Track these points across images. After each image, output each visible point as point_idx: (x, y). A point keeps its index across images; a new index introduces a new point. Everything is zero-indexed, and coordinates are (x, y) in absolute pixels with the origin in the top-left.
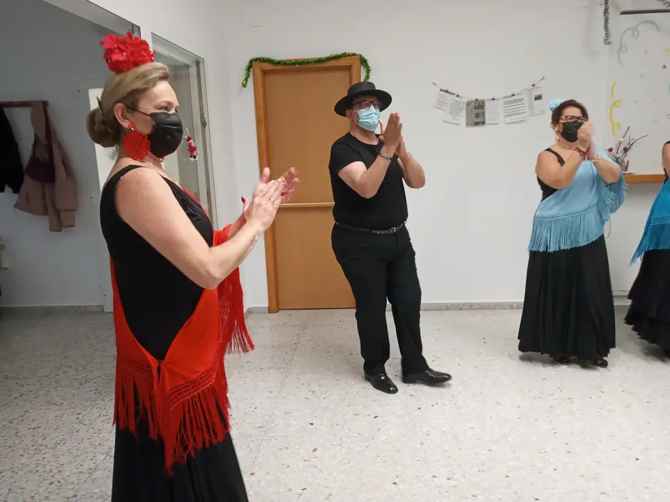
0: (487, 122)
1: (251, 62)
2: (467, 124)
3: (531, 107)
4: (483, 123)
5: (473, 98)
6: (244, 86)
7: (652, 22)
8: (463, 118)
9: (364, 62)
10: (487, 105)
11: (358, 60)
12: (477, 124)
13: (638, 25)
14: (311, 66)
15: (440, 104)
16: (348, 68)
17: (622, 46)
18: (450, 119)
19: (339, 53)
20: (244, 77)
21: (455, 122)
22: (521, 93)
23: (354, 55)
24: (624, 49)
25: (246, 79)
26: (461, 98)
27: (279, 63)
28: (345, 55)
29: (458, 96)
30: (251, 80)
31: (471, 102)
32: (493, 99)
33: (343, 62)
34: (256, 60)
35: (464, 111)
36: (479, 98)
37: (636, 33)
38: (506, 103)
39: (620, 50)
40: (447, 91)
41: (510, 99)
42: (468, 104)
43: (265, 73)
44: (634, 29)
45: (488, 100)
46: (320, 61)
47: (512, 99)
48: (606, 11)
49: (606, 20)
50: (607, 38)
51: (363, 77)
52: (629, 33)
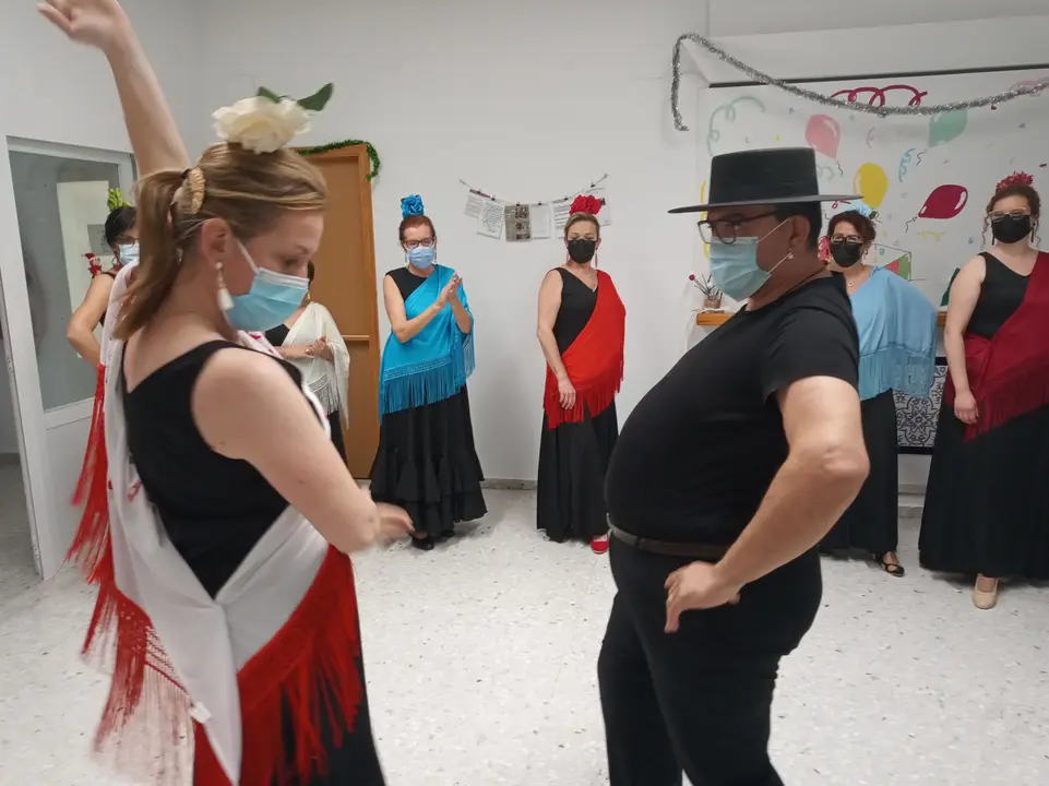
0: (533, 235)
2: (508, 238)
4: (528, 237)
5: (512, 202)
7: (751, 99)
8: (501, 229)
9: (372, 152)
10: (532, 212)
11: (365, 150)
12: (519, 237)
13: (735, 101)
15: (471, 210)
16: (354, 160)
17: (711, 132)
18: (485, 231)
19: (342, 141)
21: (490, 233)
23: (360, 142)
24: (715, 136)
26: (499, 201)
28: (348, 143)
29: (493, 199)
31: (512, 208)
32: (540, 204)
33: (347, 151)
35: (503, 219)
36: (522, 203)
37: (731, 113)
38: (557, 210)
39: (711, 135)
40: (479, 193)
41: (561, 204)
42: (507, 210)
44: (729, 108)
45: (534, 205)
46: (316, 150)
47: (565, 205)
48: (675, 85)
49: (674, 98)
50: (678, 122)
51: (372, 169)
52: (722, 113)
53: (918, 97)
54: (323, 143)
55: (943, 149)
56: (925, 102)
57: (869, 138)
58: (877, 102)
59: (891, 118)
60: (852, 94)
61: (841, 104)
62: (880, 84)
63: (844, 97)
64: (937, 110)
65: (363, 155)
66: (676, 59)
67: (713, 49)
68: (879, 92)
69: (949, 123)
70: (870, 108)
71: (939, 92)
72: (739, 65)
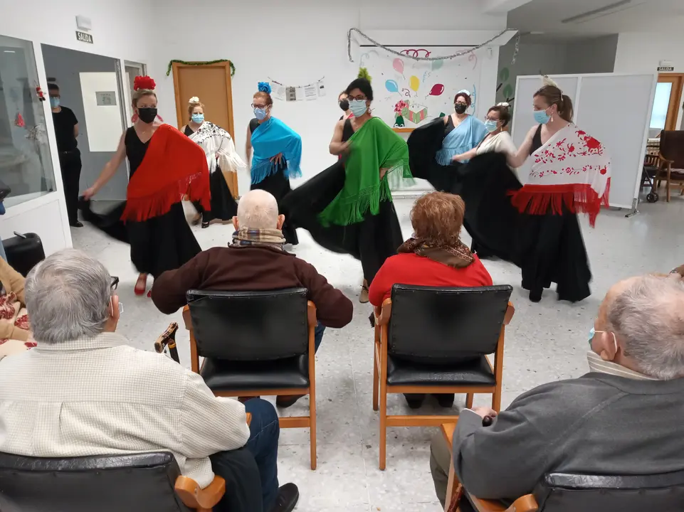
0: (297, 99)
1: (171, 62)
2: (287, 100)
3: (319, 91)
4: (295, 99)
5: (289, 86)
6: (168, 75)
7: (375, 51)
8: (284, 96)
9: (231, 65)
10: (296, 89)
11: (229, 63)
12: (291, 100)
13: (368, 51)
14: (203, 65)
16: (224, 68)
17: (361, 62)
18: (278, 97)
19: (219, 59)
20: (167, 70)
21: (280, 98)
22: (313, 85)
23: (226, 61)
24: (362, 64)
25: (169, 72)
26: (283, 85)
27: (186, 63)
28: (221, 61)
29: (281, 85)
30: (171, 72)
31: (289, 88)
32: (299, 87)
33: (221, 64)
34: (174, 61)
35: (285, 93)
36: (292, 86)
37: (368, 56)
38: (306, 89)
40: (276, 82)
41: (307, 87)
42: (287, 89)
43: (179, 68)
44: (367, 54)
45: (297, 87)
46: (208, 63)
47: (309, 87)
48: (349, 45)
49: (349, 51)
50: (351, 59)
51: (231, 73)
52: (364, 56)
53: (428, 53)
54: (212, 60)
55: (437, 72)
56: (430, 56)
57: (413, 67)
58: (415, 56)
59: (419, 61)
60: (408, 51)
61: (404, 55)
62: (416, 48)
63: (405, 53)
64: (433, 59)
65: (228, 66)
66: (349, 36)
67: (362, 34)
68: (416, 51)
69: (438, 63)
70: (413, 58)
71: (435, 52)
72: (371, 40)
